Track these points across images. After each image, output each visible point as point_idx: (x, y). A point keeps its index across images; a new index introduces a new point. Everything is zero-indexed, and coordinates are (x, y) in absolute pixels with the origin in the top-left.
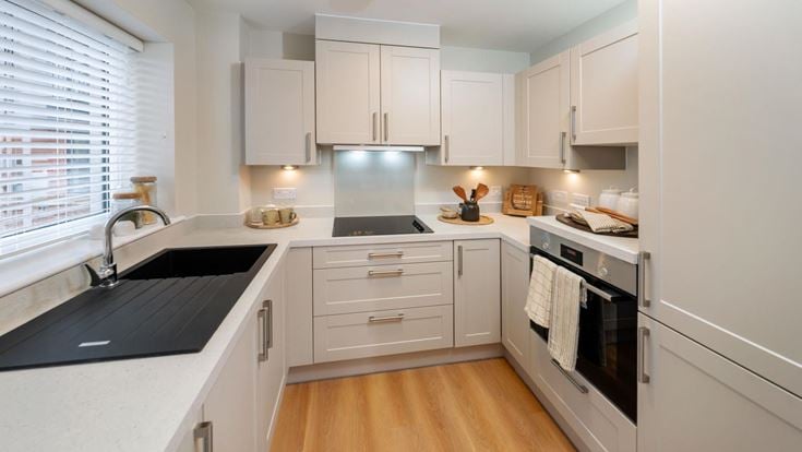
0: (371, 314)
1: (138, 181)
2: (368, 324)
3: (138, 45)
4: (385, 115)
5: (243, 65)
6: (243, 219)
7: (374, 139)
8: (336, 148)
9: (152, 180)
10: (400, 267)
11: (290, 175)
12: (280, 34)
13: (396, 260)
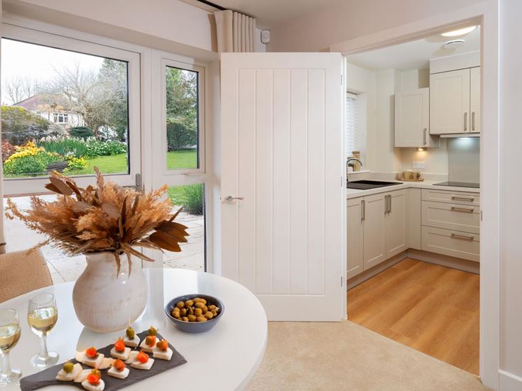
0: (453, 232)
1: (354, 153)
2: (451, 237)
3: (354, 96)
4: (473, 113)
5: (394, 96)
6: (395, 176)
7: (465, 129)
8: (442, 136)
9: (358, 153)
10: (472, 208)
11: (421, 154)
12: (417, 71)
13: (470, 203)
